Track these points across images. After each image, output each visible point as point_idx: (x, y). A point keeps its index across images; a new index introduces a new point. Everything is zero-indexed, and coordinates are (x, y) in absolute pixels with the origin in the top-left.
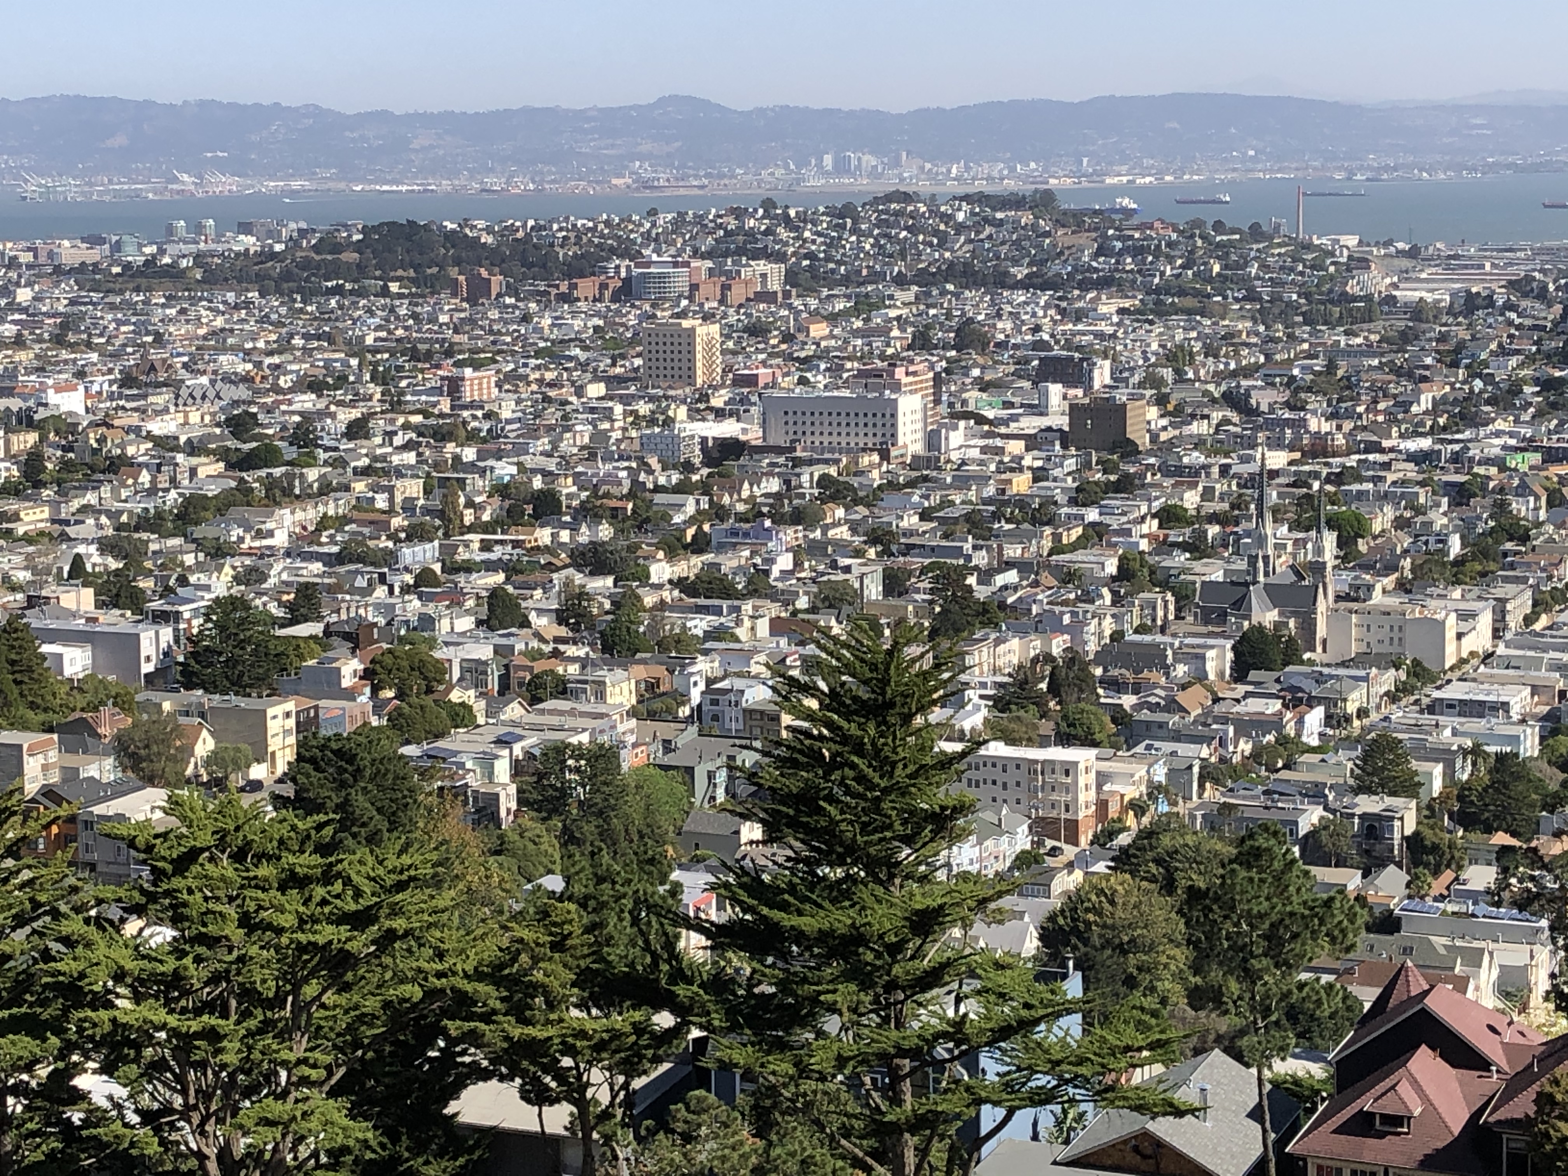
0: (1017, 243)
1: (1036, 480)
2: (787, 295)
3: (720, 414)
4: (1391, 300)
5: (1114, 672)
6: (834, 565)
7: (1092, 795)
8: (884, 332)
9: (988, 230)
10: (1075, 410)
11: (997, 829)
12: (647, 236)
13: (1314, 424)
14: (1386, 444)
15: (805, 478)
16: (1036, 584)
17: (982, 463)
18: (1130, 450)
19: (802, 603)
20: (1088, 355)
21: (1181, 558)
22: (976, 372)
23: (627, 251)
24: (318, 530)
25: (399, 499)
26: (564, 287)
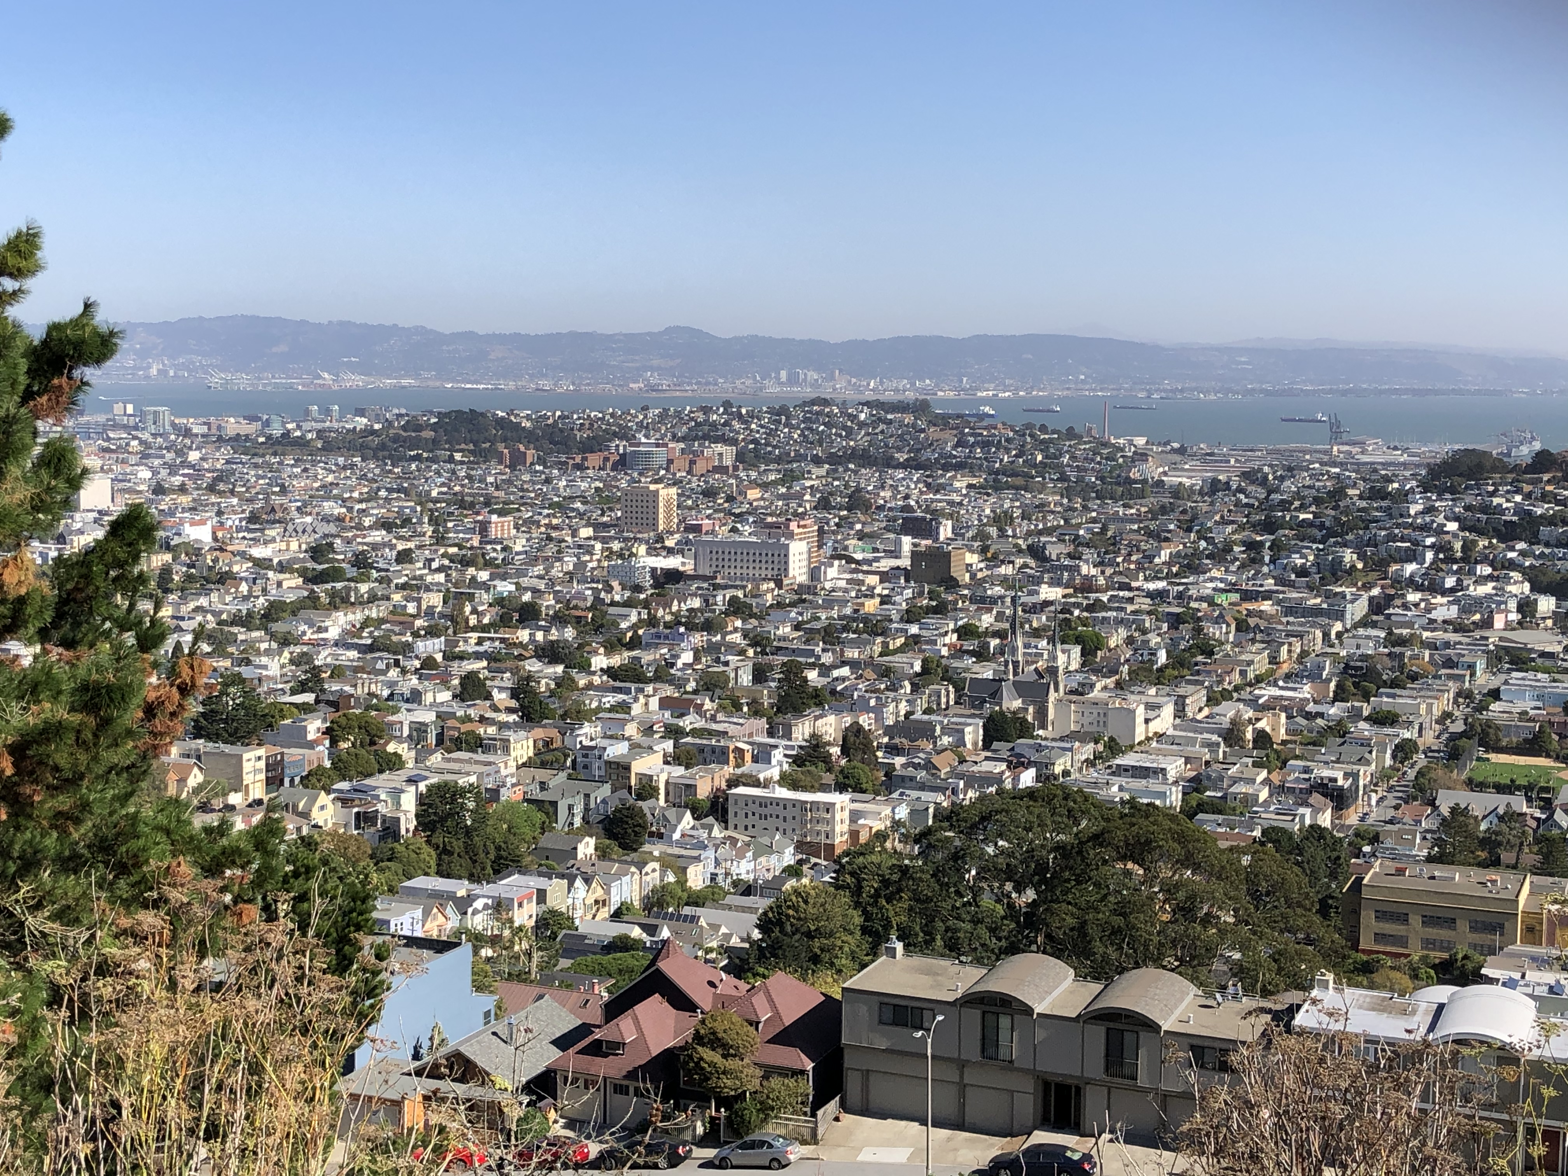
0: (900, 437)
1: (882, 603)
2: (736, 469)
3: (670, 551)
4: (1160, 483)
5: (896, 741)
6: (717, 660)
7: (846, 827)
8: (800, 496)
9: (882, 427)
10: (915, 555)
12: (640, 425)
13: (1086, 569)
14: (1133, 584)
15: (719, 598)
16: (860, 677)
17: (846, 591)
18: (952, 584)
19: (691, 686)
20: (936, 514)
21: (967, 661)
22: (858, 527)
24: (362, 628)
25: (424, 607)
26: (578, 459)
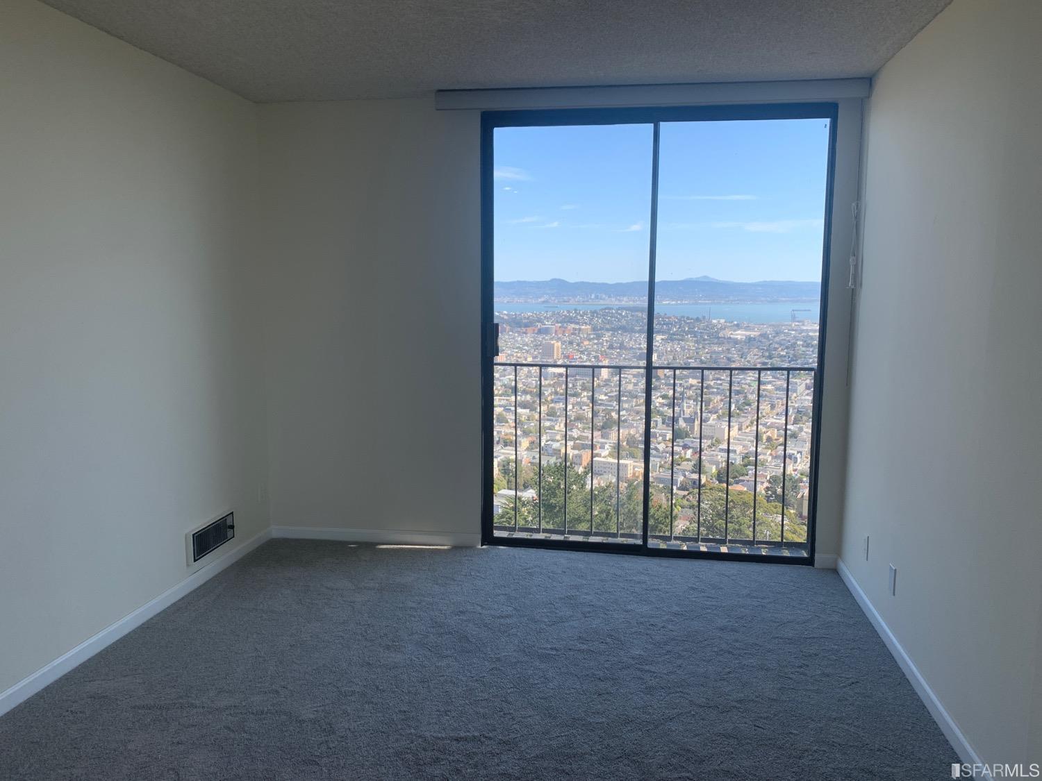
1: (634, 385)
4: (730, 338)
7: (632, 471)
12: (545, 317)
15: (578, 384)
16: (629, 415)
23: (539, 321)
26: (524, 330)
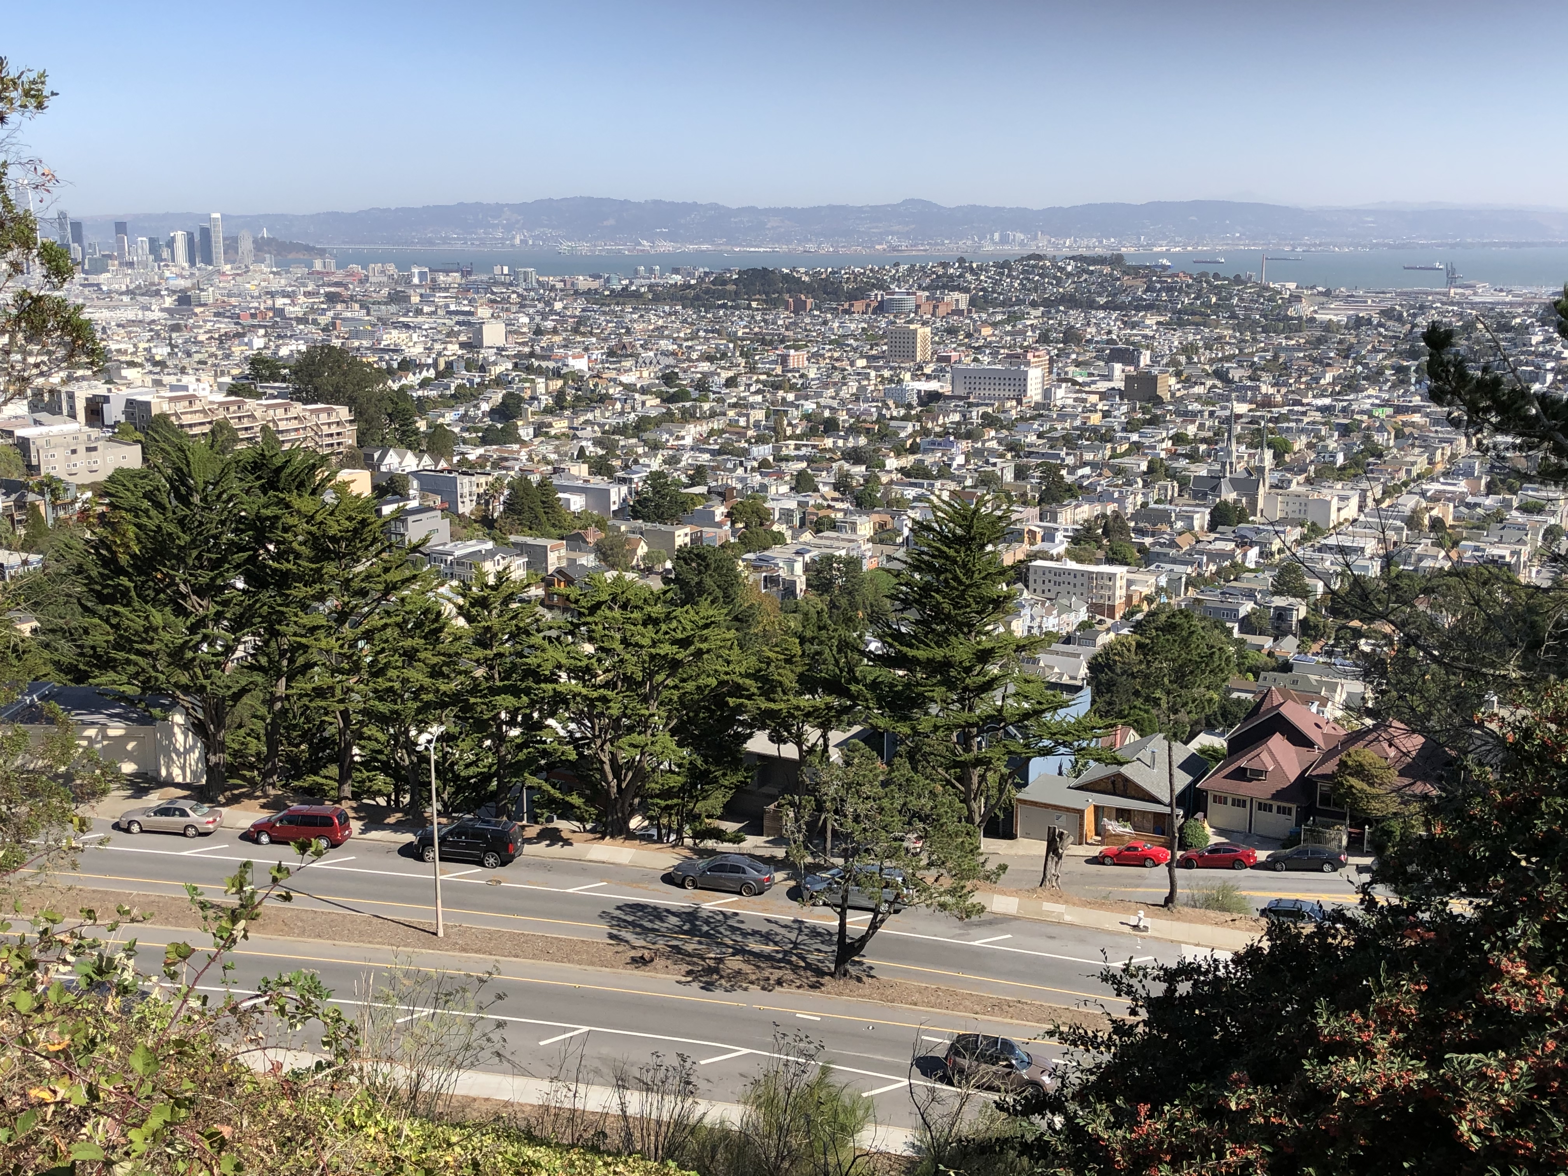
0: (1101, 284)
1: (1104, 417)
2: (970, 311)
3: (928, 377)
4: (1312, 320)
5: (1141, 525)
6: (987, 462)
7: (1123, 592)
8: (1023, 333)
9: (1085, 276)
10: (1128, 379)
11: (1069, 609)
12: (893, 278)
13: (1265, 389)
14: (1305, 401)
15: (974, 414)
16: (1100, 475)
17: (1074, 407)
18: (1158, 401)
19: (969, 482)
20: (1137, 347)
21: (1183, 463)
22: (1074, 356)
23: (881, 285)
24: (709, 437)
25: (752, 421)
26: (846, 306)
